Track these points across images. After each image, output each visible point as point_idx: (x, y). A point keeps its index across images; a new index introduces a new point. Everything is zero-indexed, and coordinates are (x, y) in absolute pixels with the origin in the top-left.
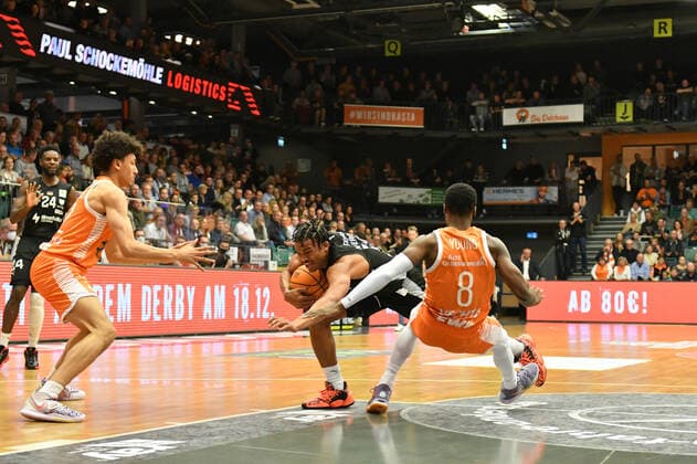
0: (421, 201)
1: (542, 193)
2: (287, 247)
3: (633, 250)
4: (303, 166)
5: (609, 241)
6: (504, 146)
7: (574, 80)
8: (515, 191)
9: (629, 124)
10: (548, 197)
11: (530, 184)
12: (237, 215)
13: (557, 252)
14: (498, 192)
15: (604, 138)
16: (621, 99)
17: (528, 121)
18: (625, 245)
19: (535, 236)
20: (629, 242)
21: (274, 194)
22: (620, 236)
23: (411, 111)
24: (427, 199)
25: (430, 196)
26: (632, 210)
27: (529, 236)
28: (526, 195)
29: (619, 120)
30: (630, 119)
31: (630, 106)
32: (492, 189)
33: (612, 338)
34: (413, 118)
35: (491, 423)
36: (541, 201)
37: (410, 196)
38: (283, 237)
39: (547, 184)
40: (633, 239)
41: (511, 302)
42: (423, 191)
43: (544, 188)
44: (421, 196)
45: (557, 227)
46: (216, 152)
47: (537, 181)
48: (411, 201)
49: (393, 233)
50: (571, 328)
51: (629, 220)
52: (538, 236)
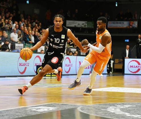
0: (83, 26)
1: (131, 24)
2: (30, 43)
4: (37, 11)
6: (116, 5)
8: (120, 23)
10: (134, 25)
12: (10, 30)
13: (137, 48)
14: (114, 23)
19: (128, 41)
21: (24, 22)
24: (85, 26)
25: (86, 24)
27: (126, 41)
28: (125, 24)
32: (111, 22)
35: (114, 113)
36: (131, 27)
37: (79, 24)
38: (28, 39)
39: (133, 20)
41: (119, 67)
42: (84, 22)
43: (132, 22)
44: (83, 24)
45: (137, 37)
46: (2, 5)
47: (129, 19)
48: (79, 26)
52: (129, 41)
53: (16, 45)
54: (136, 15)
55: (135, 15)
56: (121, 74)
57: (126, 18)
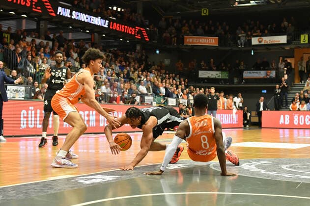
0: (217, 77)
1: (268, 74)
2: (160, 96)
3: (308, 98)
4: (167, 62)
5: (297, 94)
6: (252, 54)
7: (282, 25)
8: (257, 73)
9: (306, 44)
10: (271, 75)
11: (263, 69)
12: (139, 83)
13: (275, 98)
14: (250, 73)
15: (295, 50)
16: (303, 33)
17: (263, 43)
18: (304, 96)
19: (265, 92)
20: (306, 94)
21: (154, 73)
22: (302, 92)
23: (213, 39)
24: (219, 76)
25: (220, 75)
26: (308, 81)
27: (263, 92)
28: (262, 74)
29: (302, 42)
30: (307, 42)
31: (307, 36)
32: (247, 72)
33: (299, 135)
34: (213, 42)
35: (248, 170)
36: (268, 77)
37: (212, 75)
38: (158, 92)
39: (271, 69)
40: (307, 93)
41: (255, 119)
42: (218, 72)
43: (269, 71)
44: (217, 74)
45: (275, 88)
46: (130, 56)
47: (266, 68)
48: (213, 77)
49: (205, 90)
50: (281, 131)
51: (306, 85)
52: (267, 91)
53: (146, 98)
54: (274, 64)
55: (272, 64)
56: (257, 127)
57: (262, 67)
